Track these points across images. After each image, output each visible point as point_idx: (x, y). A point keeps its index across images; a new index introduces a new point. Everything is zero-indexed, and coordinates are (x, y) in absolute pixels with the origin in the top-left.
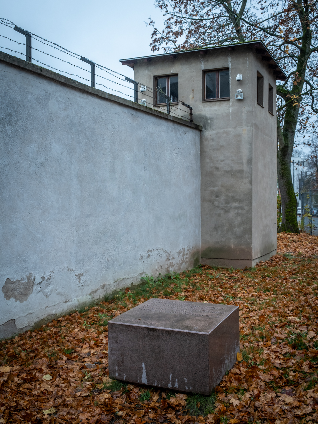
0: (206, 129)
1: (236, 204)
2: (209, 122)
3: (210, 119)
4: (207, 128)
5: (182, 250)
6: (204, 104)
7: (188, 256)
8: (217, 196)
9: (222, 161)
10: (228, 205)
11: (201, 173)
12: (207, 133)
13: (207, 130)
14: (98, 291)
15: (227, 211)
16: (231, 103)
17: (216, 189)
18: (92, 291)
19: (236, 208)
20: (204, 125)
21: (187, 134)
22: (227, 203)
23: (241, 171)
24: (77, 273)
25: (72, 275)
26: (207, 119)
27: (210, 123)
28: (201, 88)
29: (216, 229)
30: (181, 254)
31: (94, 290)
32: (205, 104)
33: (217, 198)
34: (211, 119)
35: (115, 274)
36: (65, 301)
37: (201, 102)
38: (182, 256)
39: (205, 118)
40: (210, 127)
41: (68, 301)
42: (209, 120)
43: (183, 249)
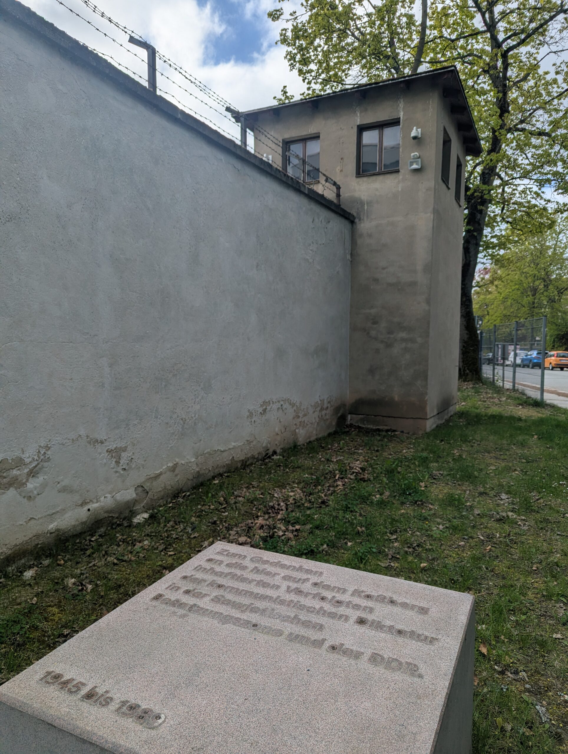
0: (360, 220)
1: (403, 335)
2: (366, 207)
3: (367, 203)
4: (362, 218)
5: (319, 402)
6: (358, 179)
7: (328, 412)
8: (375, 323)
9: (384, 269)
10: (392, 336)
11: (352, 287)
12: (362, 225)
13: (362, 221)
14: (161, 477)
15: (389, 345)
16: (401, 177)
17: (373, 311)
18: (148, 477)
19: (403, 340)
20: (358, 214)
21: (330, 223)
22: (390, 332)
23: (413, 284)
24: (113, 446)
25: (99, 450)
26: (362, 203)
27: (367, 209)
28: (355, 154)
29: (372, 371)
30: (319, 409)
31: (152, 476)
32: (361, 180)
33: (375, 326)
34: (369, 203)
35: (198, 444)
36: (80, 502)
37: (354, 178)
38: (320, 411)
39: (359, 202)
40: (367, 217)
41: (88, 503)
42: (366, 205)
43: (321, 401)
